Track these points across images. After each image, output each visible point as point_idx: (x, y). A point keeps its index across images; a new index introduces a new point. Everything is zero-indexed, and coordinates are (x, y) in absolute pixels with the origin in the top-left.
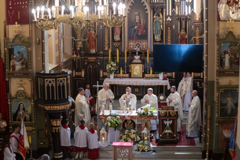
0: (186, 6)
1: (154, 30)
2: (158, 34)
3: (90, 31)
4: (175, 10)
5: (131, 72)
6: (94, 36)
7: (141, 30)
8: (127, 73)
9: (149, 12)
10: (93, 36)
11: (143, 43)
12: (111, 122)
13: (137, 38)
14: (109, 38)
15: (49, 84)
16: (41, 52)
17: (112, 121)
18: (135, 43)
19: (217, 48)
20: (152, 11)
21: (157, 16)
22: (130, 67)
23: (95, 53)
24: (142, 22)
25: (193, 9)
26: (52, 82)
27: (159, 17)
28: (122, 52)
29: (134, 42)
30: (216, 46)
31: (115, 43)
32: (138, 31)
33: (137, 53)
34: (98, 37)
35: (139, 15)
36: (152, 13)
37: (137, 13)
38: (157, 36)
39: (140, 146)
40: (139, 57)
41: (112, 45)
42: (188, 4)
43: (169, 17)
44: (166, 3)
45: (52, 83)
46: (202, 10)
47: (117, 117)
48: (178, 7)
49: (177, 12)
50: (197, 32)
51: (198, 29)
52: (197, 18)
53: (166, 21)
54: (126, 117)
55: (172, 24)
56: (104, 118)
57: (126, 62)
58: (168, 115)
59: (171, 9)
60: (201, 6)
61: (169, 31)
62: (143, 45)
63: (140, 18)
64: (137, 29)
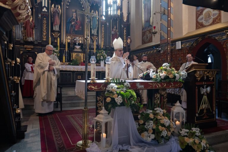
1: (91, 24)
2: (95, 28)
6: (32, 23)
7: (78, 26)
8: (67, 62)
13: (74, 33)
14: (47, 29)
22: (72, 55)
24: (78, 19)
31: (54, 33)
37: (74, 10)
38: (94, 30)
40: (80, 46)
43: (103, 17)
46: (129, 14)
47: (125, 84)
48: (111, 9)
49: (109, 13)
50: (125, 31)
51: (125, 28)
52: (125, 20)
53: (101, 19)
54: (138, 85)
55: (106, 22)
56: (96, 88)
57: (67, 51)
58: (205, 78)
59: (104, 10)
60: (128, 10)
61: (103, 28)
62: (79, 40)
63: (77, 15)
64: (74, 25)
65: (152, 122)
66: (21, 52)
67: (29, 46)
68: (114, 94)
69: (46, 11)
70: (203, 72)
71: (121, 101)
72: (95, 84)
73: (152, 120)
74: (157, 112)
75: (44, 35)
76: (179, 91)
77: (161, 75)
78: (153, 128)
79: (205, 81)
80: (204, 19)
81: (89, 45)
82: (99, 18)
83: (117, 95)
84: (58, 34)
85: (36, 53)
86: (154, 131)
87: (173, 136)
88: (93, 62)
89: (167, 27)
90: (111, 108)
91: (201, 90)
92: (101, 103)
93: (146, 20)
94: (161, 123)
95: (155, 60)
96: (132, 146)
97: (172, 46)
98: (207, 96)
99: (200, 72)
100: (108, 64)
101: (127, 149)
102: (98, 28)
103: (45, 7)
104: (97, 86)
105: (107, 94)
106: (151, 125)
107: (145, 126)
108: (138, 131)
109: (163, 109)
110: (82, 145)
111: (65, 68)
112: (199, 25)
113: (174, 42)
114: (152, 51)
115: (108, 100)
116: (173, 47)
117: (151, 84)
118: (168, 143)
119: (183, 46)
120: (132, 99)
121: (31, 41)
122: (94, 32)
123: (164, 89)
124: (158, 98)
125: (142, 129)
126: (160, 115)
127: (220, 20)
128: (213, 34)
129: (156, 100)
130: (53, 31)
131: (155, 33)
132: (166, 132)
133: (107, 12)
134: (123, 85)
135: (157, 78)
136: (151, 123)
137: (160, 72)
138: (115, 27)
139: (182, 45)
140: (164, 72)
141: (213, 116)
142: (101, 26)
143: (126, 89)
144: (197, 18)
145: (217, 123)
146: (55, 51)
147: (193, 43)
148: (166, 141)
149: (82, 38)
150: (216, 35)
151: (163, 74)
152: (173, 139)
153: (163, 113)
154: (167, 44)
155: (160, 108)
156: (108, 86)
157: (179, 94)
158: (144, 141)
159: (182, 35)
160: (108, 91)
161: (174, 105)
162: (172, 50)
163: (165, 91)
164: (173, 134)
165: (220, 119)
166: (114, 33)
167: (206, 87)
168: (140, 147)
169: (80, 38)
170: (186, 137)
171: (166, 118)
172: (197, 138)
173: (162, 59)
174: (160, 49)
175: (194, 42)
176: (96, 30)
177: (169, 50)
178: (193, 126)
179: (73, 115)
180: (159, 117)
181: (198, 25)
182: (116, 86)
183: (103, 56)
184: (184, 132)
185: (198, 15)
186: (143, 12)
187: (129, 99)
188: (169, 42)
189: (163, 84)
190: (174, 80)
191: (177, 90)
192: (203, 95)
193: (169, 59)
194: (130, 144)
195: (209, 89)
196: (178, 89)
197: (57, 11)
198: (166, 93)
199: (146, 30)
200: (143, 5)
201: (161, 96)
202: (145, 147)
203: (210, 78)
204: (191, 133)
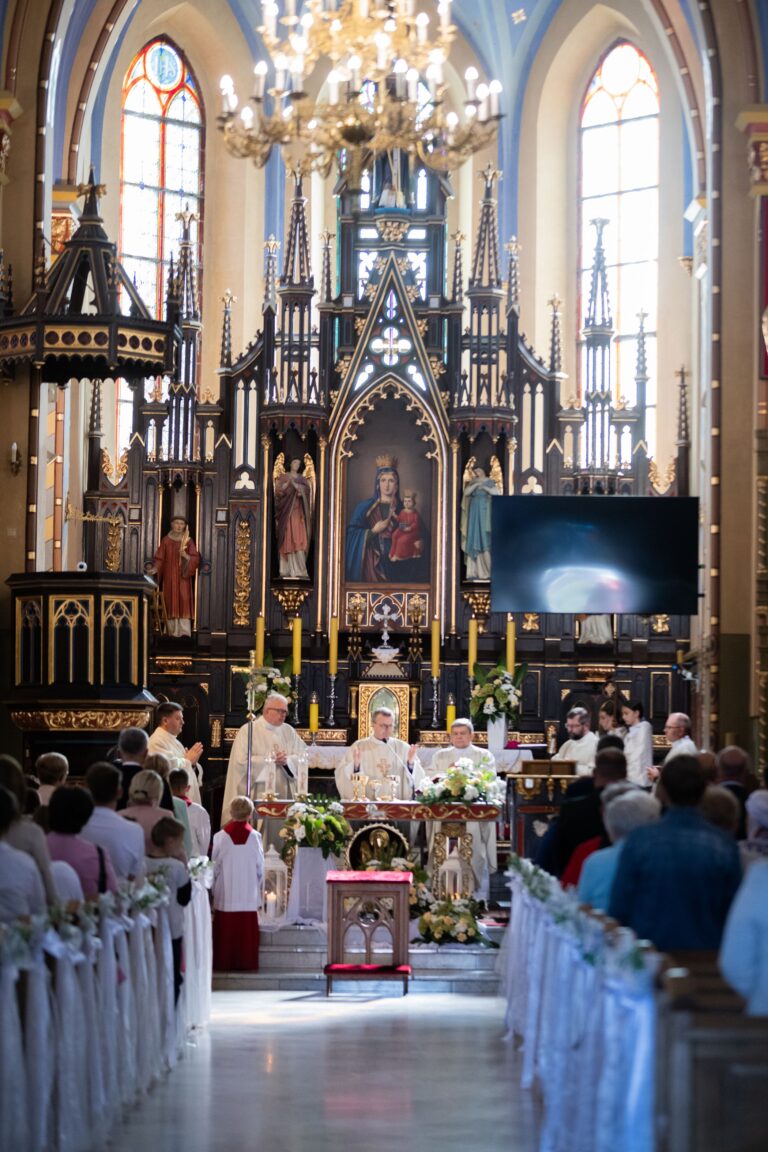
0: (613, 428)
1: (464, 532)
2: (482, 551)
3: (170, 536)
4: (563, 447)
5: (357, 720)
6: (187, 557)
7: (403, 539)
8: (338, 726)
9: (440, 455)
10: (185, 554)
11: (410, 597)
12: (307, 824)
13: (383, 576)
14: (253, 573)
15: (68, 618)
16: (21, 506)
17: (312, 819)
18: (375, 597)
19: (758, 488)
20: (455, 450)
21: (480, 471)
22: (354, 694)
23: (190, 634)
24: (407, 502)
25: (641, 442)
26: (80, 607)
27: (488, 475)
28: (316, 633)
29: (370, 595)
30: (755, 477)
31: (281, 591)
32: (388, 541)
33: (385, 637)
34: (207, 567)
35: (394, 468)
36: (455, 456)
37: (383, 462)
38: (475, 560)
39: (434, 919)
40: (395, 652)
41: (272, 601)
42: (618, 421)
43: (532, 480)
44: (519, 412)
45: (80, 614)
46: (685, 447)
48: (575, 433)
52: (663, 483)
56: (274, 814)
57: (335, 675)
58: (551, 796)
59: (539, 445)
60: (681, 430)
62: (410, 609)
63: (398, 483)
64: (384, 536)
67: (173, 660)
69: (251, 486)
71: (304, 834)
72: (271, 805)
75: (239, 601)
79: (551, 804)
83: (299, 825)
84: (298, 595)
85: (202, 685)
91: (535, 827)
103: (245, 468)
104: (275, 809)
115: (283, 833)
117: (407, 809)
121: (181, 635)
122: (477, 569)
130: (276, 581)
135: (431, 796)
146: (274, 682)
149: (423, 597)
156: (290, 808)
169: (416, 601)
197: (295, 490)
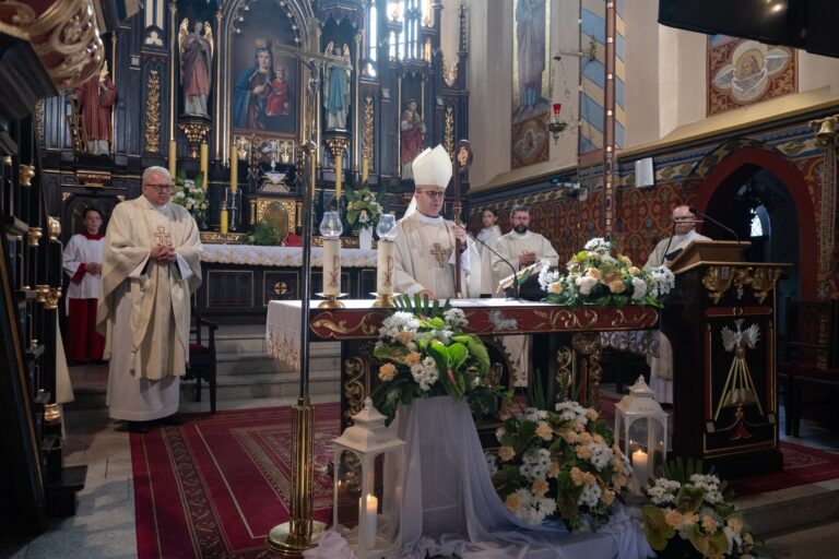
1: (326, 93)
2: (341, 109)
6: (105, 88)
7: (276, 100)
8: (238, 231)
9: (305, 40)
11: (281, 142)
13: (261, 126)
14: (163, 112)
20: (318, 37)
22: (253, 206)
23: (108, 154)
24: (279, 74)
25: (439, 49)
28: (215, 161)
31: (187, 125)
32: (265, 100)
37: (261, 43)
38: (335, 115)
40: (283, 175)
43: (369, 66)
46: (464, 57)
47: (449, 315)
48: (397, 37)
49: (392, 53)
50: (449, 120)
51: (450, 110)
52: (450, 78)
53: (361, 75)
54: (495, 318)
55: (380, 87)
56: (342, 330)
57: (234, 192)
58: (740, 293)
59: (373, 42)
60: (461, 44)
61: (369, 109)
62: (281, 150)
63: (272, 60)
64: (262, 97)
65: (546, 453)
66: (66, 195)
67: (93, 174)
68: (406, 352)
69: (159, 42)
70: (733, 270)
71: (432, 375)
72: (337, 314)
73: (545, 445)
74: (566, 415)
75: (149, 133)
76: (645, 341)
77: (580, 280)
78: (550, 476)
79: (739, 304)
80: (735, 79)
81: (317, 169)
82: (353, 73)
83: (417, 355)
84: (201, 130)
85: (119, 196)
86: (555, 488)
87: (621, 505)
88: (332, 233)
89: (602, 105)
90: (397, 400)
91: (724, 337)
92: (359, 383)
93: (527, 81)
94: (580, 456)
95: (560, 226)
96: (473, 542)
97: (621, 176)
98: (746, 359)
99: (720, 272)
100: (386, 240)
101: (454, 554)
102: (351, 109)
103: (154, 28)
104: (345, 322)
105: (381, 351)
106: (542, 464)
107: (522, 468)
108: (496, 486)
109: (586, 407)
110: (289, 539)
111: (227, 257)
112: (719, 100)
113: (628, 161)
114: (547, 195)
115: (387, 372)
116: (624, 179)
117: (544, 315)
118: (606, 529)
119: (659, 177)
120: (473, 368)
121: (101, 152)
122: (337, 122)
123: (592, 335)
124: (569, 367)
125: (509, 481)
126: (574, 429)
127: (794, 81)
128: (768, 135)
129: (560, 372)
130: (182, 118)
131: (560, 128)
132: (599, 490)
133: (383, 50)
134: (443, 317)
135: (567, 294)
136: (543, 459)
137: (575, 270)
138: (413, 106)
139: (658, 173)
140: (589, 269)
141: (769, 432)
142: (363, 102)
143: (451, 333)
144: (711, 73)
145: (781, 456)
146: (190, 191)
147: (697, 167)
148: (596, 524)
149: (290, 143)
150: (780, 138)
151: (589, 277)
152: (623, 515)
153: (585, 421)
154: (602, 168)
155: (577, 403)
156: (384, 322)
157: (643, 350)
158: (515, 522)
159: (658, 135)
160: (386, 340)
161: (628, 392)
162: (619, 191)
163: (594, 340)
164: (623, 497)
165: (795, 441)
166: (411, 126)
167: (744, 328)
168: (503, 543)
169: (286, 146)
170: (669, 510)
171: (598, 438)
172: (712, 511)
173: (584, 224)
174: (577, 186)
175: (700, 162)
176: (341, 117)
177: (609, 192)
178: (695, 465)
179: (255, 429)
180: (572, 436)
181: (714, 101)
182: (416, 323)
183: (366, 209)
184: (662, 488)
185: (714, 63)
186: (515, 52)
187: (463, 369)
188: (609, 161)
189: (586, 314)
190: (625, 299)
191: (639, 338)
192: (733, 354)
193: (608, 222)
194: (465, 536)
195: (752, 333)
196: (641, 332)
197: (199, 45)
198: (598, 346)
199: (524, 117)
200: (515, 24)
201: (580, 357)
202: (519, 547)
203: (759, 291)
204: (687, 492)
